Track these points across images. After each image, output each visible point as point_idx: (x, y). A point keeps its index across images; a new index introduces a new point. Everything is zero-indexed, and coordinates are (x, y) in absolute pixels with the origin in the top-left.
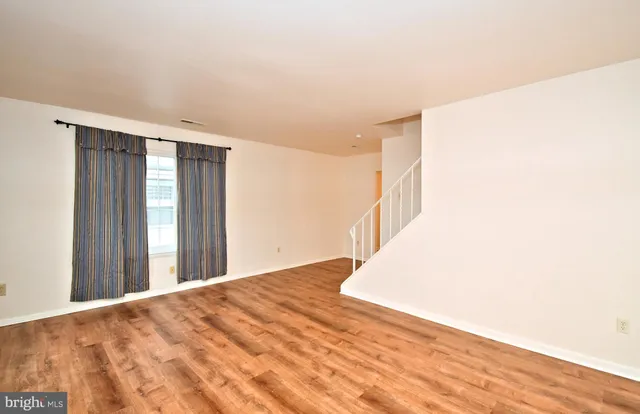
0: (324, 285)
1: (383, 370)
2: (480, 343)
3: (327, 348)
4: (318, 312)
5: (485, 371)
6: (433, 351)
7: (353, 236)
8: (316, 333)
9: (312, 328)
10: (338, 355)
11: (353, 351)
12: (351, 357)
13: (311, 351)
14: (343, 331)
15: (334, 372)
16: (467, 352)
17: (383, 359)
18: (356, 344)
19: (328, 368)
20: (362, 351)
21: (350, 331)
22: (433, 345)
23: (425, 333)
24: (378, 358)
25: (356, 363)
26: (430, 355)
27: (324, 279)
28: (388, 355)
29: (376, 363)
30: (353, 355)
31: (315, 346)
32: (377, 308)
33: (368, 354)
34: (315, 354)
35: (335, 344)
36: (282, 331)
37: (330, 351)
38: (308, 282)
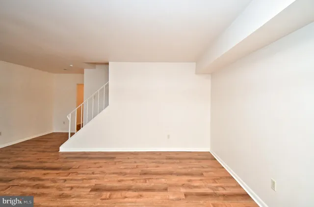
0: (45, 150)
1: (98, 177)
2: (132, 154)
3: (63, 180)
4: (47, 165)
5: (135, 162)
6: (116, 162)
7: (69, 119)
8: (52, 175)
9: (48, 173)
10: (71, 180)
11: (79, 176)
12: (80, 178)
13: (53, 184)
14: (69, 169)
15: (72, 188)
16: (128, 159)
17: (95, 173)
18: (79, 172)
19: (67, 187)
20: (83, 174)
21: (74, 167)
22: (115, 160)
23: (110, 157)
24: (93, 173)
25: (83, 179)
26: (115, 164)
27: (44, 147)
28: (97, 170)
29: (93, 176)
30: (80, 177)
31: (54, 181)
32: (85, 153)
33: (87, 174)
34: (57, 184)
35: (67, 176)
36: (25, 182)
37: (65, 180)
38: (31, 151)
